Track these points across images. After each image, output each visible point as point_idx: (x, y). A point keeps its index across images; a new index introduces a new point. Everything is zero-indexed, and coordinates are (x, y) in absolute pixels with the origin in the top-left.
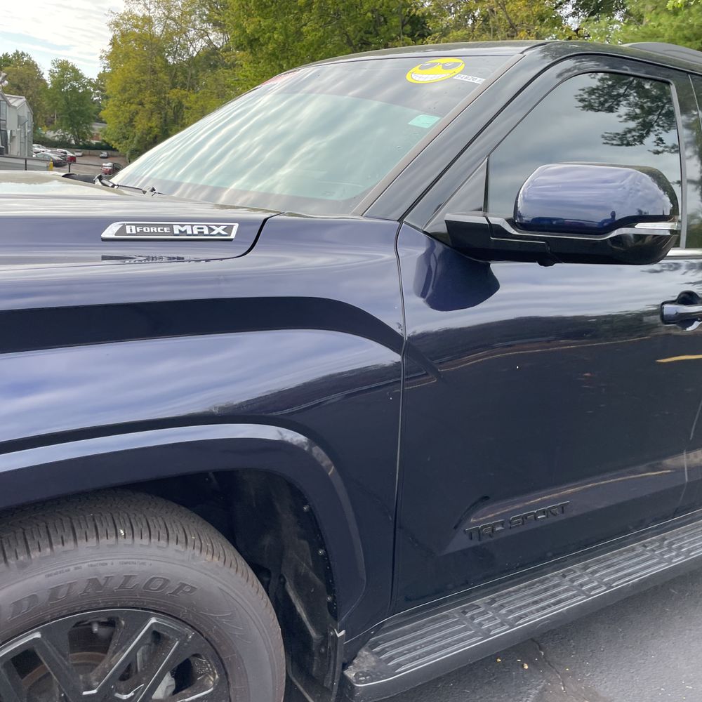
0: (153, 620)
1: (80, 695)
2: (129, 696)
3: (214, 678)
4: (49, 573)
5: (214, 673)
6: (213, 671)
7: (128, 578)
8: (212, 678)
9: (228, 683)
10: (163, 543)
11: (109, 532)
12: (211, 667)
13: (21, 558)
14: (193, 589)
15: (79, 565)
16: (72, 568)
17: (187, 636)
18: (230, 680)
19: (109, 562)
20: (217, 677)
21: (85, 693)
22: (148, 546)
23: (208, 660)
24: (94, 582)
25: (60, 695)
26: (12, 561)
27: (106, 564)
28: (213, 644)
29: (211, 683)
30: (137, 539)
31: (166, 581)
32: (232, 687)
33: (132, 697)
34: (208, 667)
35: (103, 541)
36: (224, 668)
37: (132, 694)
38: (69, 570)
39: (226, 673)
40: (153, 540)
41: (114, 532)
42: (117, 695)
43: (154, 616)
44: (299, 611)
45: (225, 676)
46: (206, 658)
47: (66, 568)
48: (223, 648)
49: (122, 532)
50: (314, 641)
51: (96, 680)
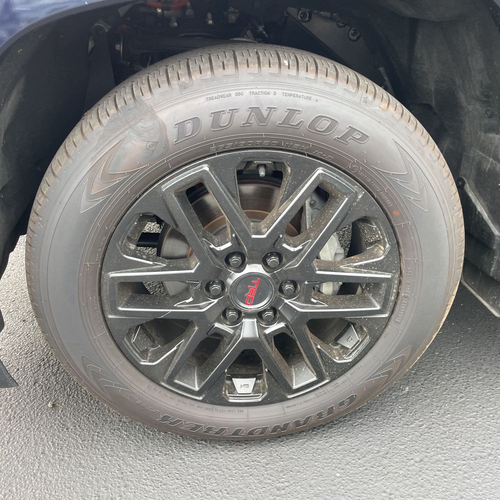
0: (320, 171)
1: (249, 236)
2: (296, 249)
3: (384, 247)
4: (211, 96)
5: (385, 241)
6: (383, 239)
7: (292, 112)
8: (382, 248)
9: (400, 254)
10: (331, 80)
11: (271, 61)
12: (382, 235)
13: (183, 79)
14: (365, 137)
15: (240, 91)
16: (233, 93)
17: (356, 194)
18: (402, 250)
19: (272, 91)
20: (388, 246)
21: (254, 236)
22: (315, 80)
23: (378, 227)
24: (255, 110)
25: (232, 236)
26: (174, 82)
27: (269, 93)
28: (385, 207)
29: (381, 252)
30: (302, 73)
31: (334, 122)
32: (403, 258)
33: (300, 251)
34: (378, 233)
35: (265, 69)
36: (396, 238)
37: (300, 247)
38: (230, 95)
39: (398, 243)
40: (319, 75)
41: (277, 61)
42: (285, 245)
43: (320, 165)
44: (479, 210)
45: (396, 246)
46: (376, 225)
47: (228, 93)
48: (396, 213)
49: (286, 62)
50: (497, 238)
51: (265, 227)
